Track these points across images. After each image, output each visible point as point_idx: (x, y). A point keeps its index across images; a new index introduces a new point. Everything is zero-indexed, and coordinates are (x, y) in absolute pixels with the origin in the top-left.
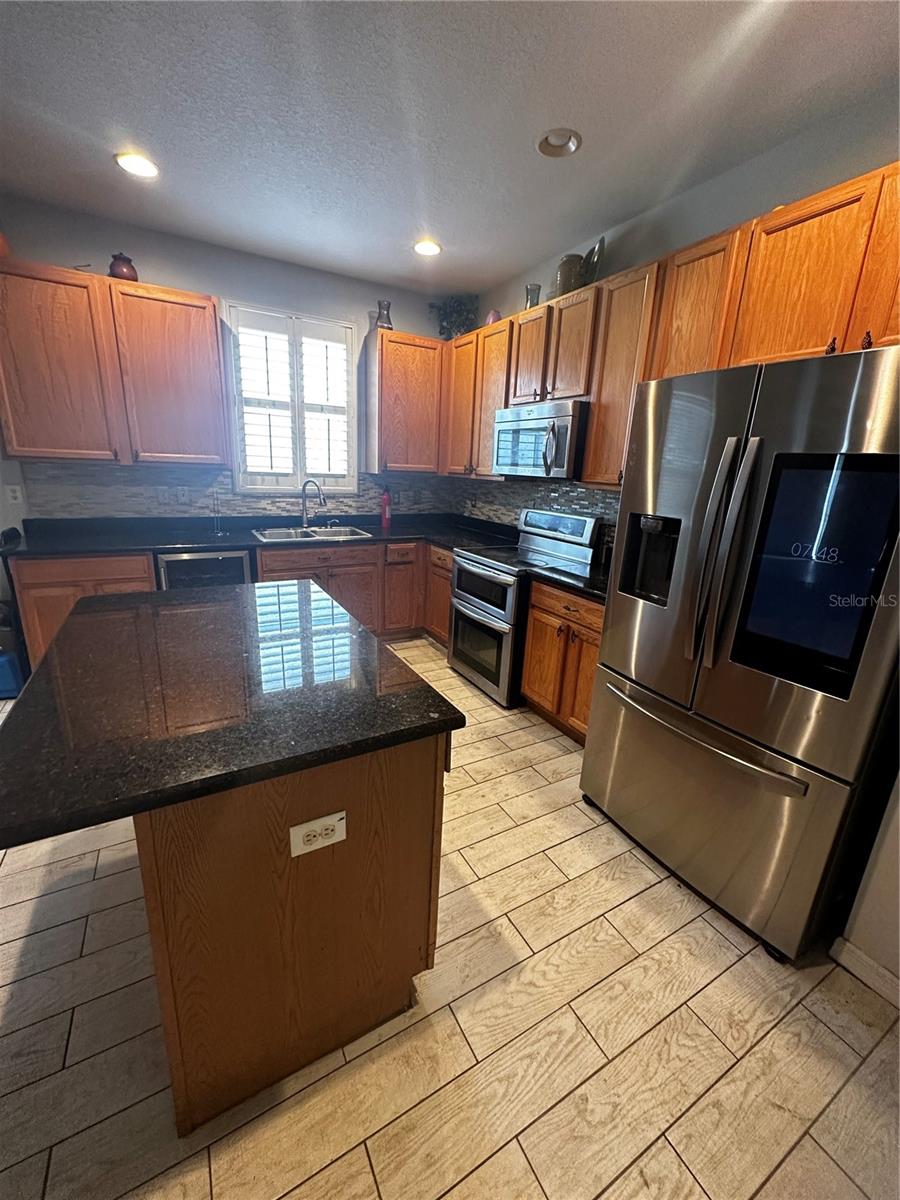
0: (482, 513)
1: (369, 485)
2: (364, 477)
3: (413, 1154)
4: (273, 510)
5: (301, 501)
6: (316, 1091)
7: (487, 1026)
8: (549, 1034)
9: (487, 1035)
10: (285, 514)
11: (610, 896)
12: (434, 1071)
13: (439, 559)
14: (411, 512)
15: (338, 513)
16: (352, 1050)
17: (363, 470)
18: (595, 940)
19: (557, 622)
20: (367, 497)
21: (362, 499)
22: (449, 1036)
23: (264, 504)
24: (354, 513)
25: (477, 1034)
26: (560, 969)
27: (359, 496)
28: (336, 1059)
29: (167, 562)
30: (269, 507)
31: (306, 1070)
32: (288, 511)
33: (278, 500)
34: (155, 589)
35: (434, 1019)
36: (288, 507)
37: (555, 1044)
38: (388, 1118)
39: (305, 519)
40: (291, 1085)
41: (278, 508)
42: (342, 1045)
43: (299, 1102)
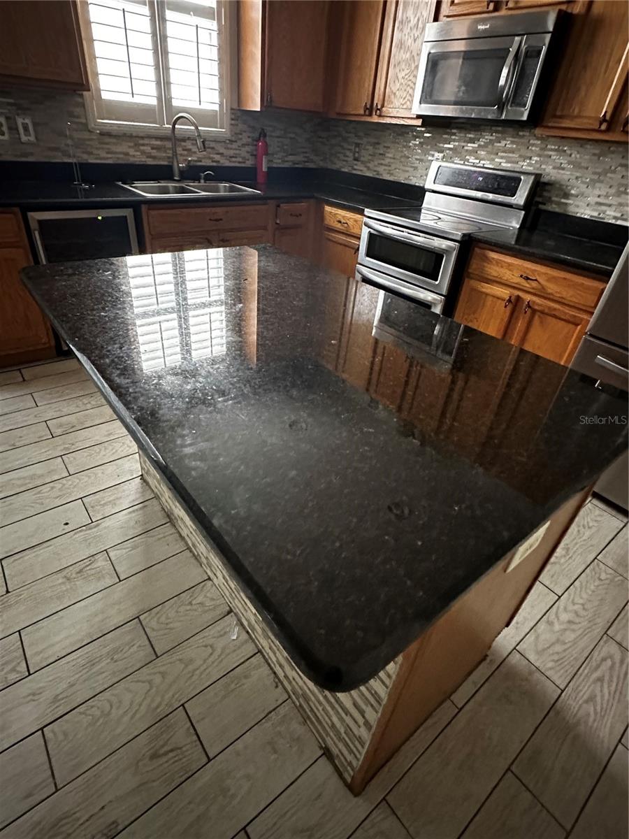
0: (368, 168)
1: (241, 126)
2: (238, 113)
3: (552, 771)
4: (137, 157)
5: (169, 144)
7: (553, 661)
8: (604, 660)
9: (558, 668)
10: (150, 162)
11: (594, 542)
12: (533, 703)
13: (340, 222)
14: (286, 165)
15: (209, 163)
17: (235, 106)
18: (600, 579)
19: (504, 293)
20: (239, 143)
21: (234, 146)
23: (124, 147)
24: (227, 164)
25: (550, 669)
26: (586, 607)
27: (231, 141)
29: (40, 222)
30: (132, 152)
32: (154, 158)
33: (141, 142)
34: (33, 264)
36: (154, 152)
37: (612, 668)
39: (176, 171)
41: (143, 152)
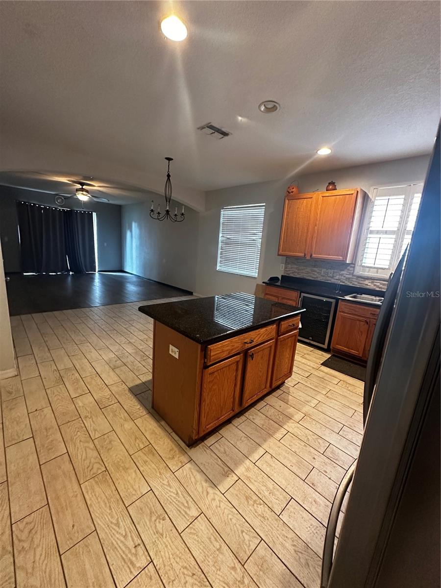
3: (147, 457)
6: (162, 429)
8: (187, 502)
9: (184, 476)
10: (378, 289)
12: (169, 458)
16: (174, 434)
22: (181, 462)
23: (367, 282)
25: (183, 472)
26: (219, 508)
28: (170, 430)
30: (369, 284)
31: (167, 425)
32: (381, 288)
33: (375, 281)
35: (186, 455)
37: (183, 505)
38: (156, 448)
40: (163, 423)
41: (375, 285)
42: (174, 431)
43: (159, 426)
